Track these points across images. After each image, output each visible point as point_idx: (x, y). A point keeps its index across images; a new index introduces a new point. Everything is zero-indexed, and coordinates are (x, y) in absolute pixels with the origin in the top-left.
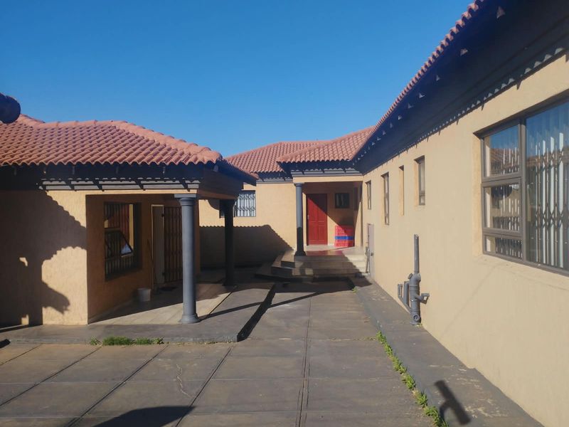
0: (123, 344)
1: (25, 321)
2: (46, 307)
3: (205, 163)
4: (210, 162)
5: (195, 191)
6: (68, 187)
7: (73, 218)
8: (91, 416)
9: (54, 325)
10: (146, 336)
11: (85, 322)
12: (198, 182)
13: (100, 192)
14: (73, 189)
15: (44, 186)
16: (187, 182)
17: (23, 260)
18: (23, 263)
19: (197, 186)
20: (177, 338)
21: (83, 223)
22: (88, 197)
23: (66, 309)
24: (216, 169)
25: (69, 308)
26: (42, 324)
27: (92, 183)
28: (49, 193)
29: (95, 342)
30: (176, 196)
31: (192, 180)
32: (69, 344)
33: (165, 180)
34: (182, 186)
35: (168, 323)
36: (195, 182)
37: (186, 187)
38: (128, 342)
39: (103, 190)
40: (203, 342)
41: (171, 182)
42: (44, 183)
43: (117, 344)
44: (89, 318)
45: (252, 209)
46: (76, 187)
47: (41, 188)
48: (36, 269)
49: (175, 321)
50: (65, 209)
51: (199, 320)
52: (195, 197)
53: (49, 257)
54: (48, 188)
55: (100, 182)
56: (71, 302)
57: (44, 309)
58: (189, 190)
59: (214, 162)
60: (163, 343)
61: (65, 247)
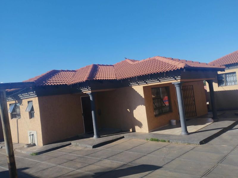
0: (156, 141)
1: (131, 130)
2: (136, 126)
3: (179, 69)
4: (181, 68)
5: (180, 81)
6: (137, 84)
7: (140, 95)
8: (130, 164)
9: (139, 132)
10: (164, 139)
11: (148, 132)
12: (180, 76)
13: (147, 85)
14: (139, 85)
15: (131, 85)
16: (175, 77)
17: (128, 110)
18: (128, 111)
19: (180, 78)
20: (175, 141)
21: (143, 97)
22: (144, 87)
23: (142, 127)
24: (184, 70)
25: (143, 126)
26: (135, 132)
27: (144, 82)
28: (133, 87)
29: (147, 139)
30: (172, 83)
31: (177, 76)
32: (140, 139)
33: (167, 78)
34: (174, 79)
35: (176, 134)
36: (179, 77)
37: (176, 79)
38: (158, 140)
39: (148, 84)
40: (185, 143)
41: (170, 78)
42: (131, 84)
43: (154, 141)
44: (149, 130)
45: (235, 81)
46: (140, 84)
47: (130, 85)
48: (132, 113)
49: (179, 134)
50: (138, 92)
51: (189, 134)
52: (180, 83)
53: (135, 109)
54: (132, 85)
55: (146, 81)
56: (143, 124)
57: (135, 126)
58: (177, 80)
59: (183, 68)
60: (170, 142)
61: (139, 105)
